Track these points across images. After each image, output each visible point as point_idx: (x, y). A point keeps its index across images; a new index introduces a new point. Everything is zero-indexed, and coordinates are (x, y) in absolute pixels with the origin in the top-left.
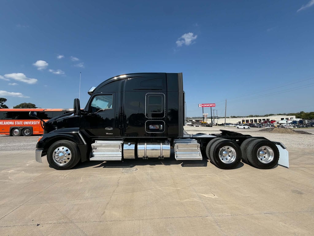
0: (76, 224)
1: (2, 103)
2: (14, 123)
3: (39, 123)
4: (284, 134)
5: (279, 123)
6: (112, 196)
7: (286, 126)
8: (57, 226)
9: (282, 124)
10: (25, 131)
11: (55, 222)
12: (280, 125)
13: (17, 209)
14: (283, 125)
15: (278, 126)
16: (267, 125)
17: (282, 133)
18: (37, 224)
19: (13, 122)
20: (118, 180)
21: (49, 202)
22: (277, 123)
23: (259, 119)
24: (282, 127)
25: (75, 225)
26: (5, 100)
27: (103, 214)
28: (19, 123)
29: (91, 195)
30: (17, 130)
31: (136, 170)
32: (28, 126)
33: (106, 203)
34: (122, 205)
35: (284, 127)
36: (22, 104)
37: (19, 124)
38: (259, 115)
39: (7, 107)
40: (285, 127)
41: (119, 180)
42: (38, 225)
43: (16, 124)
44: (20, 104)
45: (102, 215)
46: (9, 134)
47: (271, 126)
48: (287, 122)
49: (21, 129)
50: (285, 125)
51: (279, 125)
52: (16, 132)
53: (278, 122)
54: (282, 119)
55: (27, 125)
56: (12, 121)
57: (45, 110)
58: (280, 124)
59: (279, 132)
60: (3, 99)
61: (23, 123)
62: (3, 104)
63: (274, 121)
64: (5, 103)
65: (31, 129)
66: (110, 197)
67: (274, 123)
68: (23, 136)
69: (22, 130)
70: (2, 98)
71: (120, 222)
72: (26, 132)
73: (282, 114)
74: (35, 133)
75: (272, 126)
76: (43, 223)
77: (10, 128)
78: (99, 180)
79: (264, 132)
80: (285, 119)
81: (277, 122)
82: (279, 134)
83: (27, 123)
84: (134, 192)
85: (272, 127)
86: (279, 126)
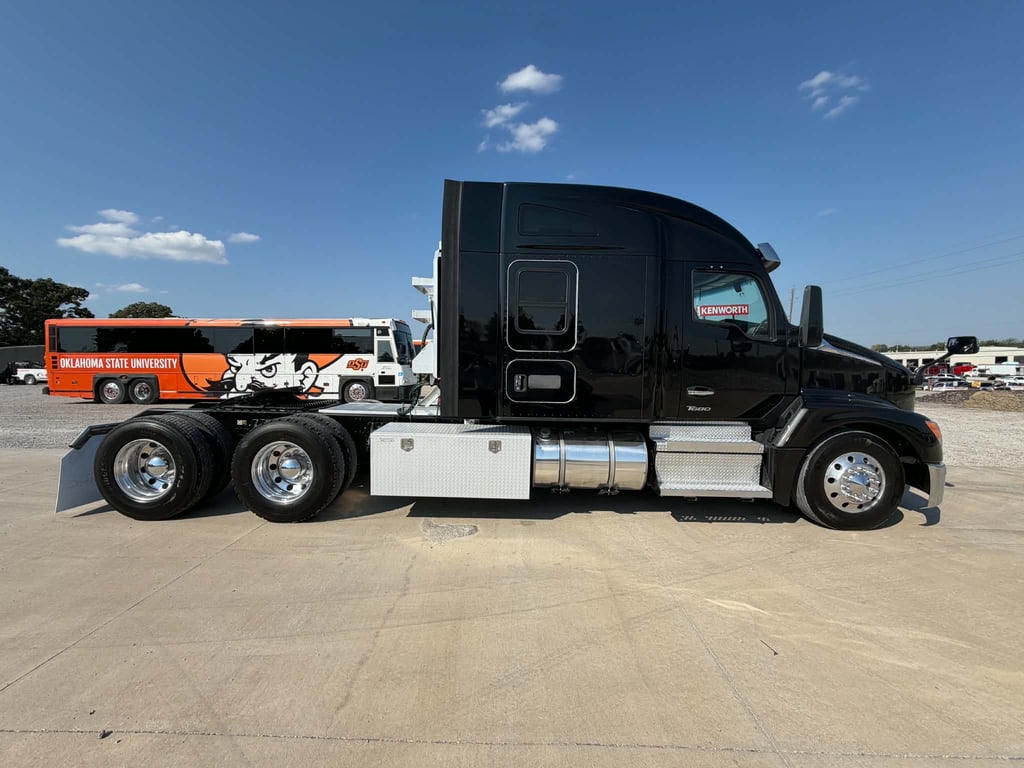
0: (240, 741)
1: (78, 304)
2: (105, 363)
3: (175, 363)
4: (1014, 414)
5: (988, 372)
6: (383, 631)
7: (1015, 384)
8: (169, 743)
9: (997, 379)
10: (137, 390)
11: (165, 725)
12: (992, 382)
13: (52, 662)
14: (1006, 381)
15: (983, 385)
16: (941, 380)
17: (1006, 408)
18: (101, 730)
19: (101, 360)
20: (407, 566)
21: (160, 640)
22: (978, 373)
23: (908, 361)
24: (1001, 387)
25: (237, 746)
26: (84, 294)
27: (342, 706)
28: (117, 362)
29: (307, 622)
30: (112, 385)
31: (471, 533)
32: (144, 374)
33: (357, 660)
34: (415, 672)
35: (1009, 389)
36: (133, 306)
37: (117, 365)
38: (912, 345)
39: (90, 315)
40: (1012, 388)
41: (411, 566)
42: (105, 735)
43: (108, 366)
44: (126, 306)
45: (338, 709)
46: (92, 395)
47: (955, 383)
48: (1018, 370)
49: (124, 380)
50: (1012, 381)
51: (985, 379)
52: (111, 391)
53: (984, 371)
54: (1000, 360)
55: (139, 369)
56: (99, 358)
57: (192, 324)
58: (992, 377)
59: (993, 406)
60: (79, 289)
61: (129, 365)
62: (81, 307)
63: (969, 367)
64: (84, 305)
65: (152, 381)
66: (373, 632)
67: (966, 373)
68: (130, 402)
69: (127, 385)
70: (75, 288)
71: (404, 746)
72: (140, 392)
73: (999, 340)
74: (164, 394)
75: (960, 384)
76: (123, 727)
77: (95, 378)
78: (341, 564)
79: (933, 404)
80: (1011, 360)
81: (979, 371)
82: (994, 412)
83: (141, 363)
84: (460, 619)
85: (961, 388)
86: (989, 385)
